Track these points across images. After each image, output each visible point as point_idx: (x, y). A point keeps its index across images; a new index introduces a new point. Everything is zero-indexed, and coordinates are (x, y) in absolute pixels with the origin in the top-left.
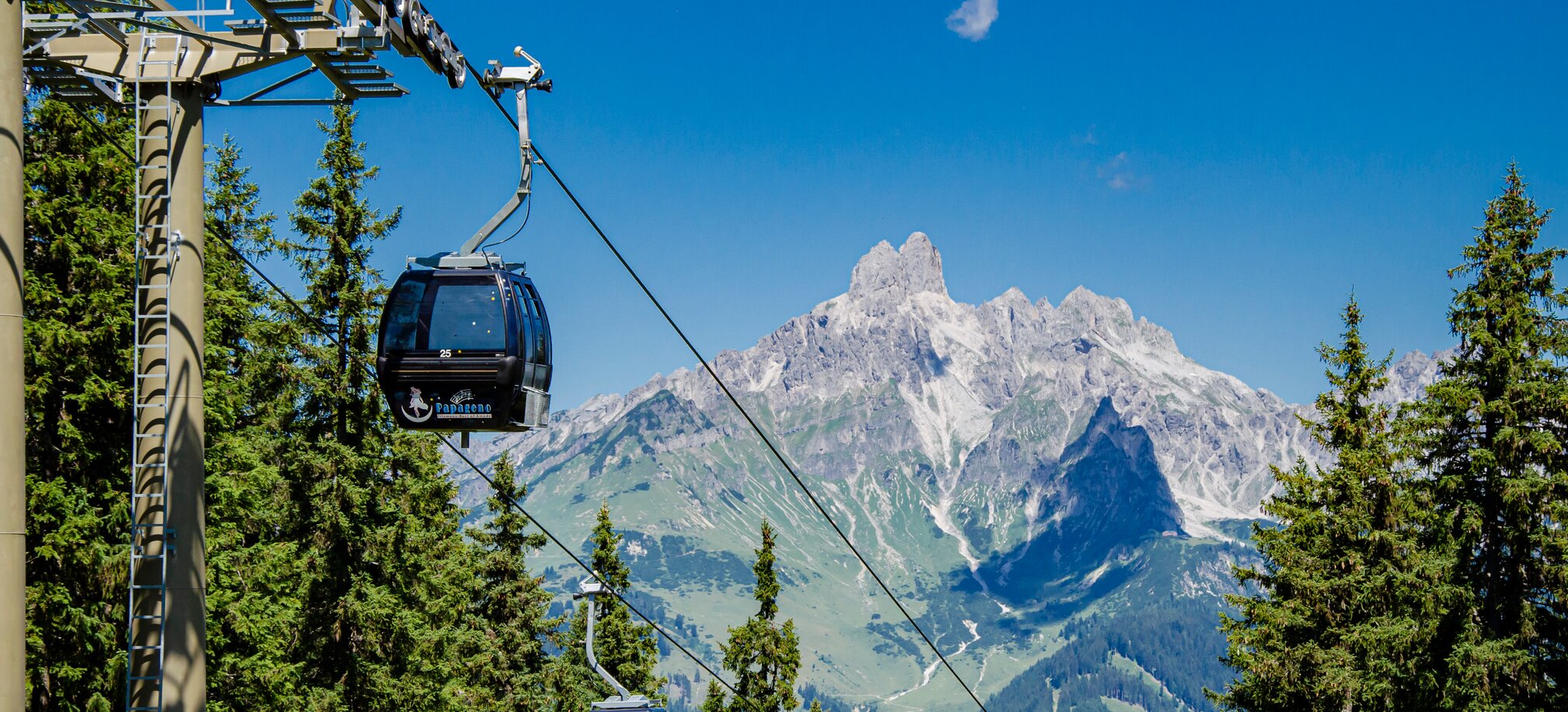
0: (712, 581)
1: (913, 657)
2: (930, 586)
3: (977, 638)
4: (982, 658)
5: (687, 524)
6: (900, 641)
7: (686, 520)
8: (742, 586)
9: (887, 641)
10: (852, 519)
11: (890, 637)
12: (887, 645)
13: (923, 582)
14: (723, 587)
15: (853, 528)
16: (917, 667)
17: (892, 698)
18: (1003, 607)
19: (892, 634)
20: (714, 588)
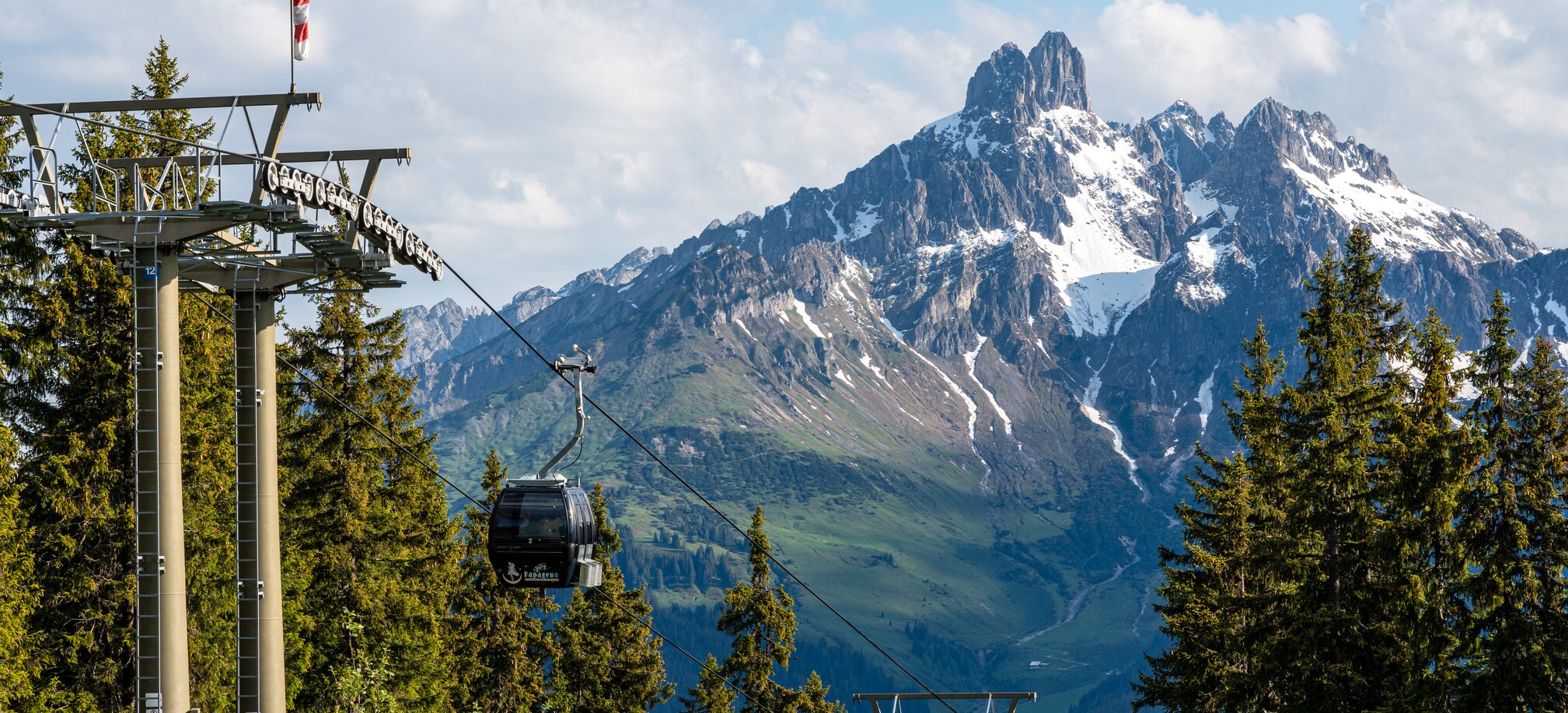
0: (790, 490)
1: (1056, 585)
2: (1075, 493)
3: (1138, 559)
4: (1144, 586)
5: (758, 418)
6: (1037, 566)
7: (755, 410)
8: (829, 496)
9: (1020, 565)
10: (972, 407)
11: (1023, 561)
12: (1020, 570)
13: (1065, 488)
14: (804, 498)
15: (973, 419)
16: (1058, 599)
17: (1027, 639)
18: (1170, 518)
19: (1025, 556)
20: (793, 499)
